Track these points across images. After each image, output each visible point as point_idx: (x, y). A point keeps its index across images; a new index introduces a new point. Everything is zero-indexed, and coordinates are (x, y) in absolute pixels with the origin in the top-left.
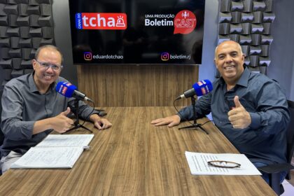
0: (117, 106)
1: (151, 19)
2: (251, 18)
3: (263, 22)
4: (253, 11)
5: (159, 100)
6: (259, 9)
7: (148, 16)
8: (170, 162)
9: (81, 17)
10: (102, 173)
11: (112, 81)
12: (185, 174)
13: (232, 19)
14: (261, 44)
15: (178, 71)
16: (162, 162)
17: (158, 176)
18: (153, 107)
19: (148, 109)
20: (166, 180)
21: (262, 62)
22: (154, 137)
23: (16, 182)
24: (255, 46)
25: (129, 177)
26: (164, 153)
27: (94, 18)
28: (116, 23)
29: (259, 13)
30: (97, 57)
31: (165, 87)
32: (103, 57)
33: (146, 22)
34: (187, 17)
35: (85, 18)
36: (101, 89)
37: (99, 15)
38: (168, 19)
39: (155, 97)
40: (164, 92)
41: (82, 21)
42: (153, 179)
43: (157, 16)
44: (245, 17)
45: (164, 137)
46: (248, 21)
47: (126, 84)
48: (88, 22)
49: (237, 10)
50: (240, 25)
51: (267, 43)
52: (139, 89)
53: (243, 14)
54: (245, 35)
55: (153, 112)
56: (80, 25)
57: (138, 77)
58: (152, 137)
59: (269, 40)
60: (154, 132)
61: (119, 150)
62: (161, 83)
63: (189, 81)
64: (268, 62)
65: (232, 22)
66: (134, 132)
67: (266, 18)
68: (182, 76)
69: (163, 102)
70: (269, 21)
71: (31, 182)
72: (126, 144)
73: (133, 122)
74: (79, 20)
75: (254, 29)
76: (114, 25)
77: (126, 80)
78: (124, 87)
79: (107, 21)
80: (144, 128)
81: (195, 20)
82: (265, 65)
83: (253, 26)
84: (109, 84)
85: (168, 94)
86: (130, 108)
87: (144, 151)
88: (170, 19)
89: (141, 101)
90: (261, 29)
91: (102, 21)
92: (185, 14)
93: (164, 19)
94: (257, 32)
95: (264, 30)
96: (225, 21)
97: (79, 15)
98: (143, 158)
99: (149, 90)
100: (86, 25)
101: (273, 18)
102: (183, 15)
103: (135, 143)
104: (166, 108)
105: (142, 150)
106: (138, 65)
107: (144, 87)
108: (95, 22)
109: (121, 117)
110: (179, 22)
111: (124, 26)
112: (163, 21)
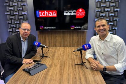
0: (54, 47)
1: (66, 13)
2: (109, 10)
3: (114, 12)
4: (110, 7)
5: (70, 44)
6: (113, 6)
7: (65, 11)
8: (71, 75)
9: (39, 12)
10: (45, 79)
11: (51, 37)
12: (76, 80)
13: (101, 11)
14: (113, 21)
15: (78, 33)
16: (68, 74)
17: (66, 81)
18: (68, 47)
19: (66, 48)
20: (69, 82)
21: (113, 28)
22: (67, 62)
23: (15, 82)
24: (111, 21)
25: (55, 81)
26: (69, 70)
27: (44, 13)
28: (52, 14)
29: (113, 8)
30: (45, 28)
31: (73, 39)
32: (47, 28)
33: (64, 14)
34: (81, 11)
35: (40, 13)
36: (47, 40)
37: (45, 11)
38: (73, 12)
39: (69, 44)
40: (72, 41)
41: (39, 14)
42: (64, 82)
43: (69, 11)
44: (106, 10)
45: (70, 62)
46: (108, 11)
47: (57, 38)
48: (41, 14)
49: (103, 7)
50: (104, 13)
51: (116, 20)
52: (62, 40)
53: (106, 8)
54: (107, 17)
55: (67, 50)
56: (38, 15)
57: (62, 35)
58: (66, 62)
59: (117, 19)
60: (67, 60)
61: (53, 68)
62: (71, 37)
63: (83, 36)
64: (116, 28)
65: (101, 12)
66: (59, 60)
67: (115, 10)
68: (79, 35)
69: (72, 45)
70: (117, 11)
71: (20, 82)
72: (56, 66)
73: (59, 55)
74: (38, 14)
75: (110, 15)
76: (51, 15)
77: (57, 36)
78: (56, 39)
79: (49, 14)
80: (63, 58)
81: (85, 12)
82: (115, 29)
83: (110, 13)
84: (50, 38)
85: (74, 42)
86: (59, 47)
87: (62, 69)
88: (74, 12)
89: (63, 45)
90: (113, 15)
91: (47, 14)
92: (81, 10)
93: (72, 12)
94: (112, 16)
95: (114, 15)
96: (98, 11)
97: (38, 12)
98: (61, 72)
99: (66, 41)
100: (40, 15)
101: (118, 10)
102: (79, 10)
103: (58, 65)
104: (73, 47)
105: (61, 68)
106: (61, 31)
107: (64, 39)
108: (44, 14)
109: (55, 52)
110: (78, 14)
111: (56, 15)
112: (71, 13)
